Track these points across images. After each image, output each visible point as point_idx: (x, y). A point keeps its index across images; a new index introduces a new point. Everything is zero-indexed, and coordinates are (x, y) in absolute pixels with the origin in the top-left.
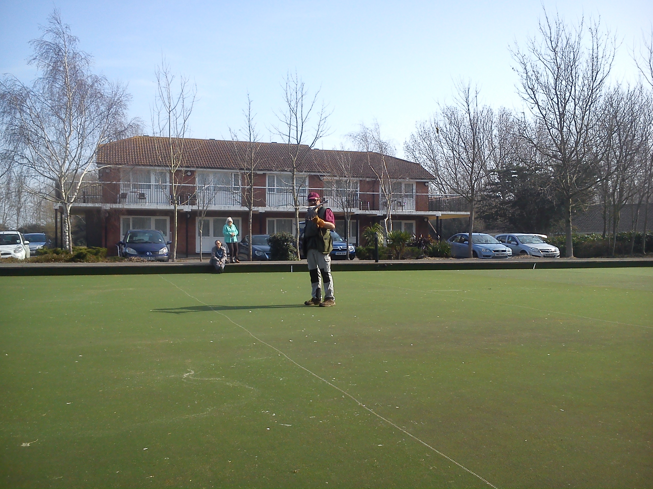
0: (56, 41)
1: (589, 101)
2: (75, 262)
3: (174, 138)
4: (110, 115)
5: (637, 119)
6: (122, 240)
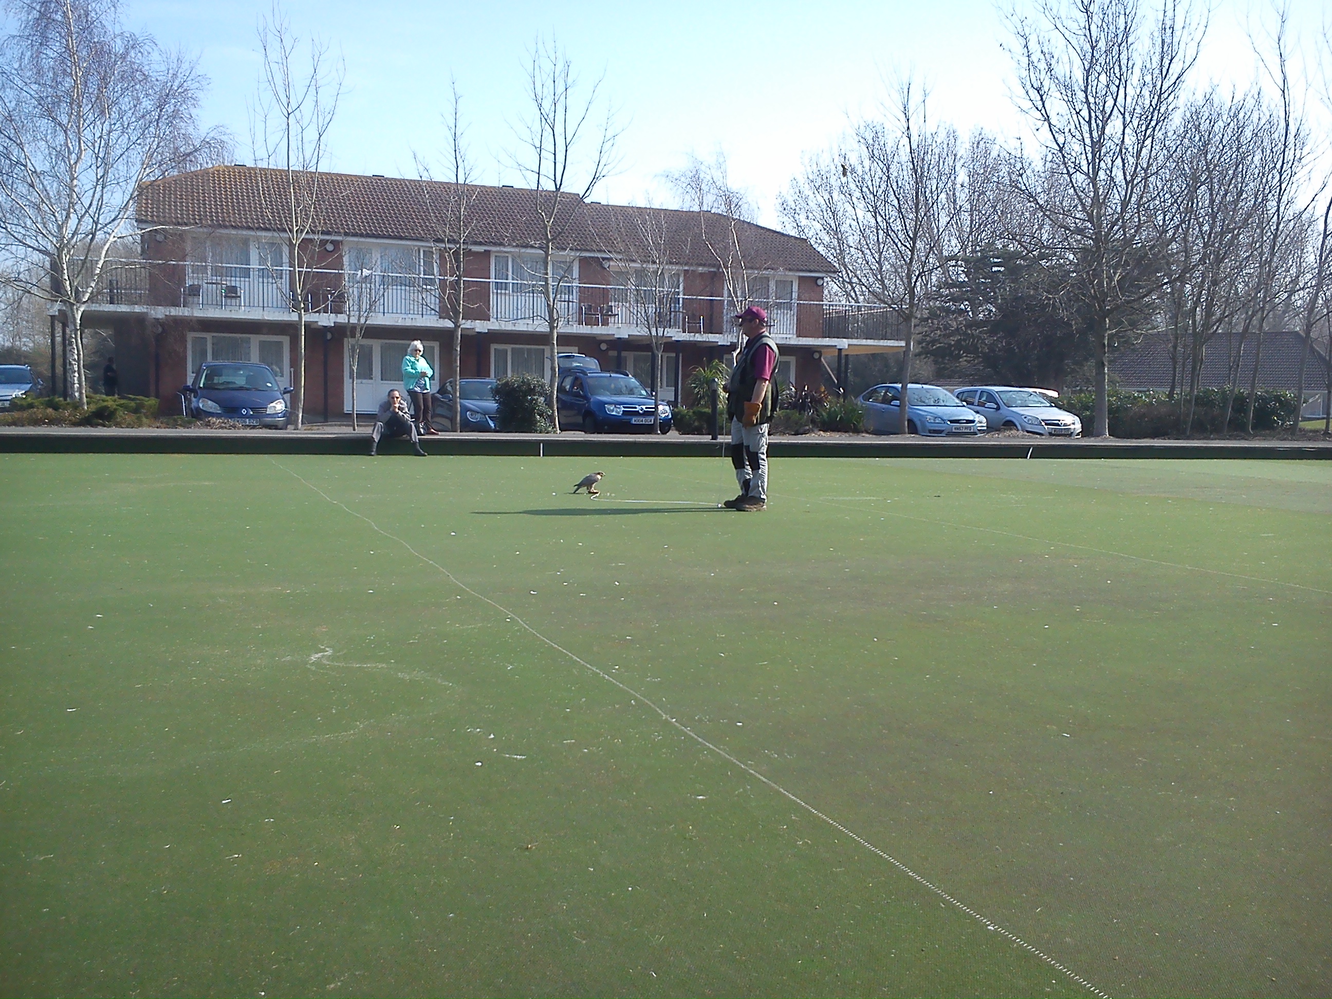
1: (1152, 117)
2: (92, 426)
3: (299, 172)
4: (163, 119)
5: (1250, 158)
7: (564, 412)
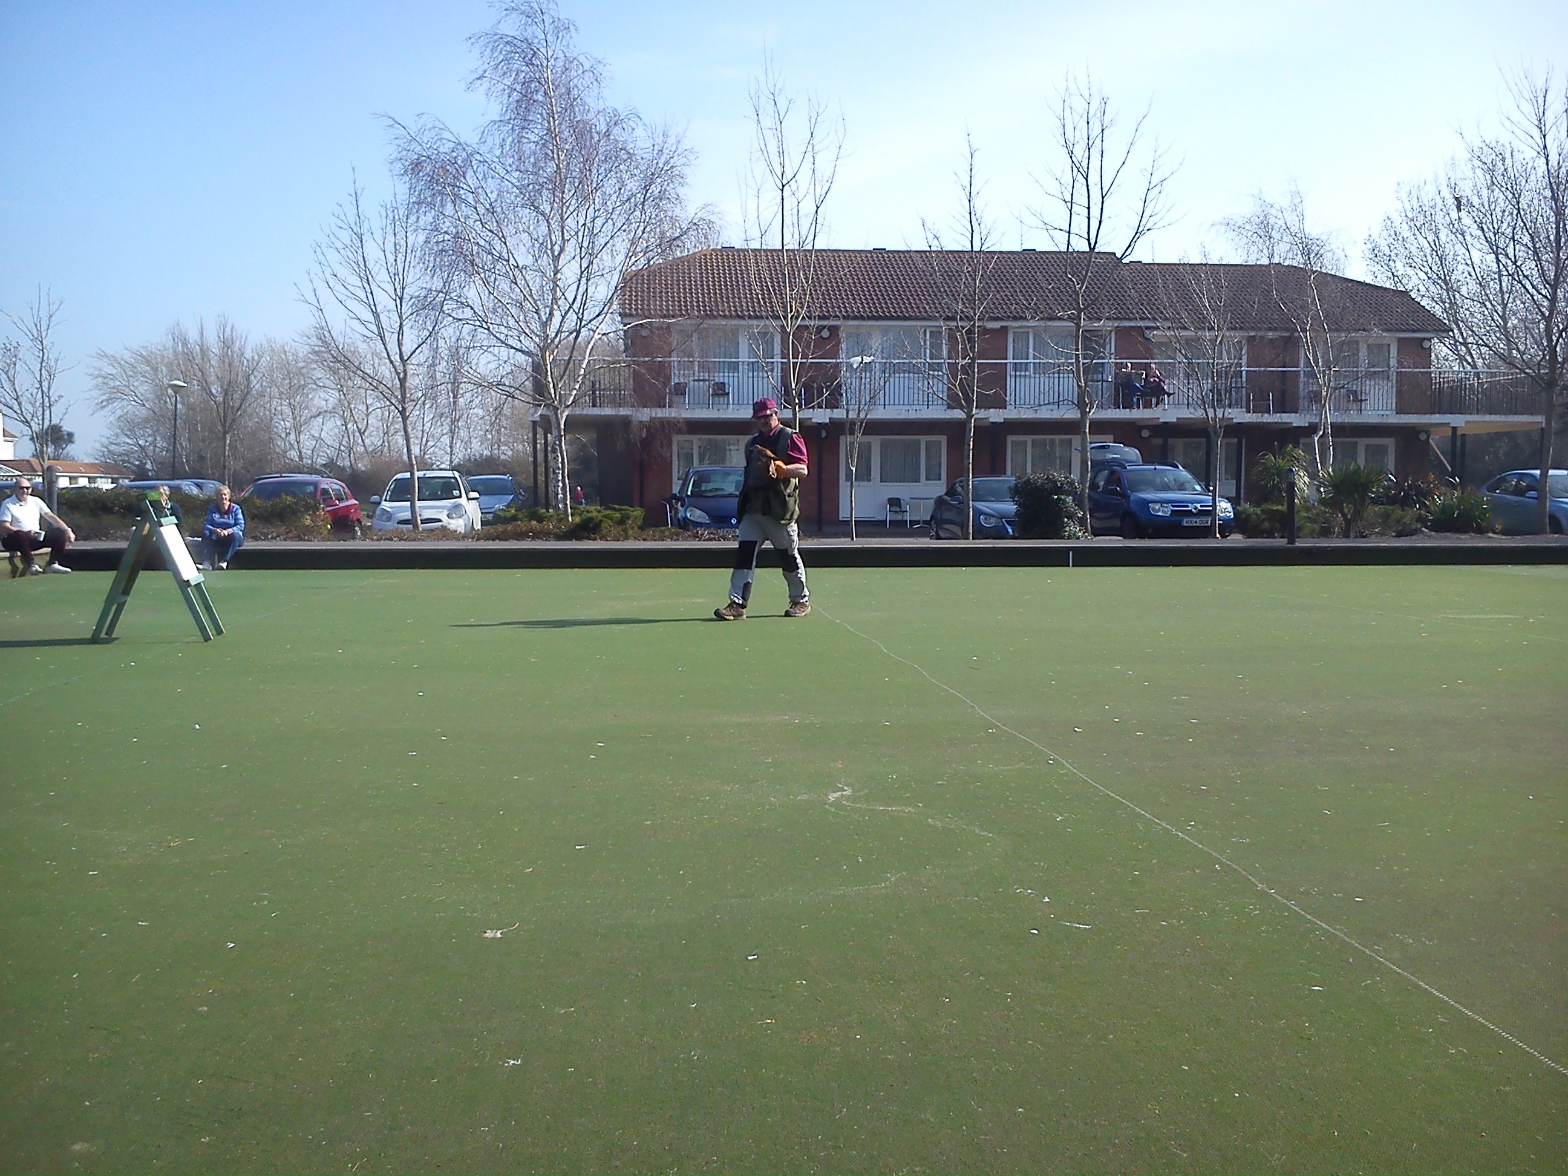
0: (526, 34)
2: (577, 540)
3: (793, 251)
4: (650, 200)
6: (676, 490)
7: (1096, 515)
